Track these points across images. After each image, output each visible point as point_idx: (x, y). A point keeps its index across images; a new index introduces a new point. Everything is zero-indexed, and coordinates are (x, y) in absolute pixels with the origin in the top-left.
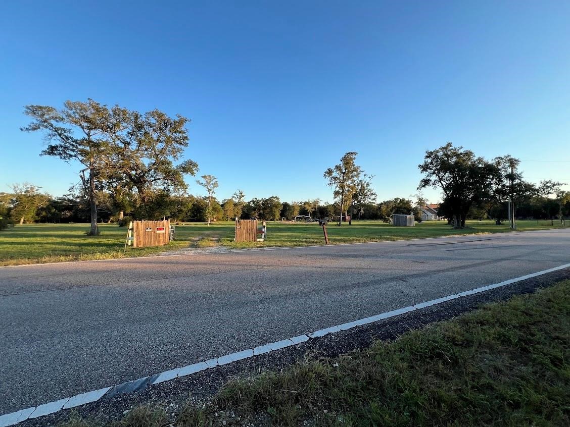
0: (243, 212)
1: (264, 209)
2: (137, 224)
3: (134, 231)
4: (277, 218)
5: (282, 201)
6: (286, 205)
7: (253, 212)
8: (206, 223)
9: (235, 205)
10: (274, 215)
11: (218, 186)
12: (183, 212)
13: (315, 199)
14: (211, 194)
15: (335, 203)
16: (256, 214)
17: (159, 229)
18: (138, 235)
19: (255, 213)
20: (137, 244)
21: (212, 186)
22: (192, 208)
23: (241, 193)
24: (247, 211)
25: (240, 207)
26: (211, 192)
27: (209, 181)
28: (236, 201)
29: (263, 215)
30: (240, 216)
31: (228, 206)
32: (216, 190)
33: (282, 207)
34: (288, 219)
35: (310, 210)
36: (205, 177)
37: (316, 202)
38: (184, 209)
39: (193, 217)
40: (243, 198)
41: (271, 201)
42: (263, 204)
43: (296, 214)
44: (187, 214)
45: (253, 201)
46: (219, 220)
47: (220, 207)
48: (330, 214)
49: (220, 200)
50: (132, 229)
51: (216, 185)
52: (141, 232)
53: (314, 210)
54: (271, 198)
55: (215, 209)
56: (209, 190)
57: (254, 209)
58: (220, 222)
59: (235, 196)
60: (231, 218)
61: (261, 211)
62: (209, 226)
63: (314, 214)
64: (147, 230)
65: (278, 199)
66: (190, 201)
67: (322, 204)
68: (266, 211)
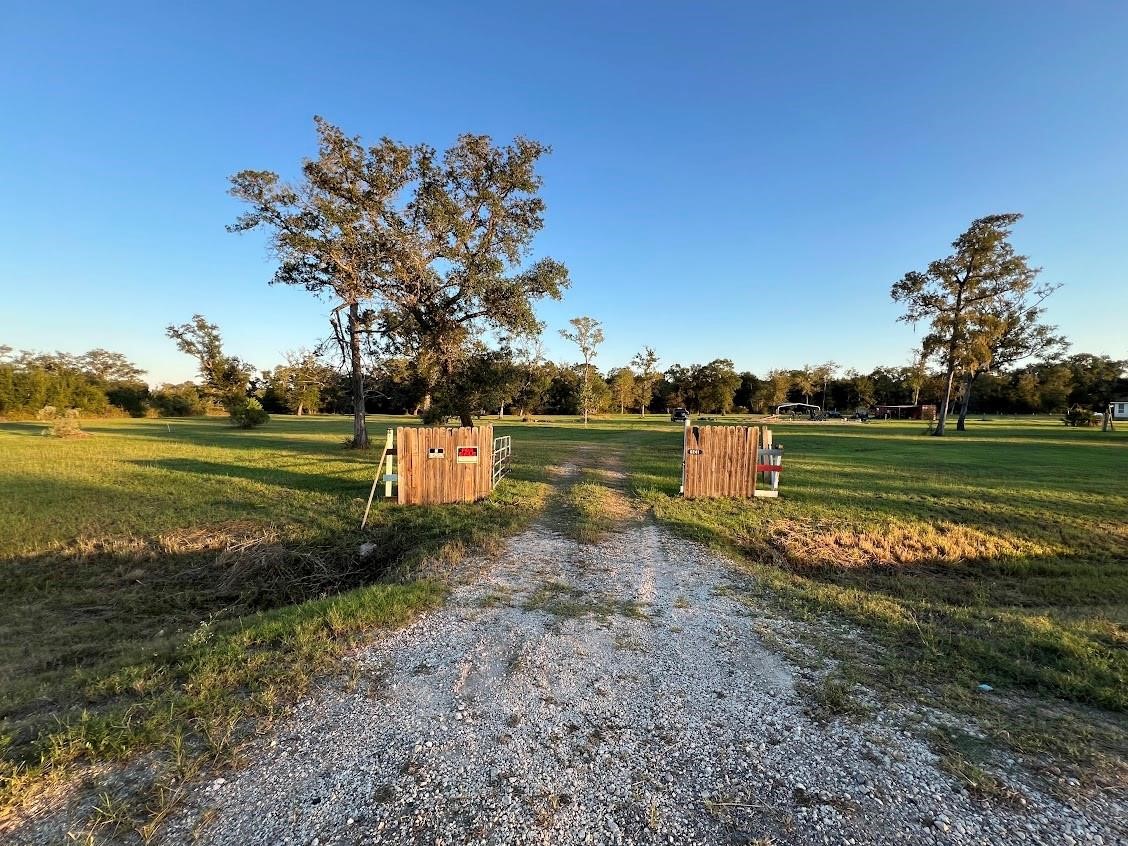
0: (654, 394)
1: (698, 388)
2: (406, 436)
3: (399, 456)
4: (728, 408)
5: (738, 370)
6: (748, 379)
7: (673, 395)
8: (578, 418)
9: (638, 379)
10: (722, 402)
11: (602, 340)
12: (535, 394)
13: (821, 364)
14: (588, 357)
15: (874, 374)
16: (680, 399)
17: (463, 452)
18: (409, 469)
19: (677, 396)
20: (407, 496)
21: (591, 340)
22: (552, 389)
23: (651, 354)
24: (660, 392)
25: (647, 385)
26: (589, 352)
27: (585, 329)
28: (638, 371)
29: (696, 401)
30: (647, 403)
31: (620, 381)
32: (598, 348)
33: (740, 383)
34: (751, 411)
35: (807, 388)
36: (576, 322)
37: (823, 371)
38: (536, 389)
39: (554, 404)
40: (654, 364)
41: (714, 369)
42: (695, 377)
43: (781, 399)
44: (542, 399)
45: (672, 372)
46: (605, 411)
47: (605, 385)
48: (863, 400)
49: (605, 370)
50: (393, 452)
51: (598, 338)
52: (417, 460)
53: (818, 389)
54: (714, 363)
55: (596, 389)
56: (585, 350)
57: (675, 388)
58: (608, 417)
59: (638, 360)
60: (627, 408)
61: (691, 393)
62: (586, 426)
63: (817, 398)
64: (431, 455)
65: (730, 365)
66: (549, 374)
67: (839, 375)
68: (701, 394)
